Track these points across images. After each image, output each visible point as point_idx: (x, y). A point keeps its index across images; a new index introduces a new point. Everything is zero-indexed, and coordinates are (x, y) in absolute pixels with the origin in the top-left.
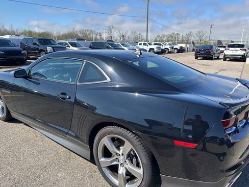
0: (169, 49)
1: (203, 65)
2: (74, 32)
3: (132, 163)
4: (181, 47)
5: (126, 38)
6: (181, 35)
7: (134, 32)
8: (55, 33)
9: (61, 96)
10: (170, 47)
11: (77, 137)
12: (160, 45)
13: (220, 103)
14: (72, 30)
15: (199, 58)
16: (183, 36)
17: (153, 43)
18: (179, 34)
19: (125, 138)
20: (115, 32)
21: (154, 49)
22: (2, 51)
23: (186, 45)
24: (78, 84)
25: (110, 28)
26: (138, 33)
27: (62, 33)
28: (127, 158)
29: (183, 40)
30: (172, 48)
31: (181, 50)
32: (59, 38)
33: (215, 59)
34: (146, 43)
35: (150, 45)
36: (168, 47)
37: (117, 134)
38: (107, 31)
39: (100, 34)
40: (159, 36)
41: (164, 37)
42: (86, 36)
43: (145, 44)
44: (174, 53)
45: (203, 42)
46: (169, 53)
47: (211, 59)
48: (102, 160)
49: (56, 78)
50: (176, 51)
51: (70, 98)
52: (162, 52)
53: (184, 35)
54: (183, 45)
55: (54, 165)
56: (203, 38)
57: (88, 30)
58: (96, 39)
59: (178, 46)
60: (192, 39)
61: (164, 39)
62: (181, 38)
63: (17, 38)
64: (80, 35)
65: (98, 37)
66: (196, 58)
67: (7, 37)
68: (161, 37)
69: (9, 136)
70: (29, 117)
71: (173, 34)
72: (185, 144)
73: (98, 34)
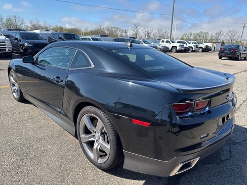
0: (194, 47)
1: (225, 65)
2: (101, 29)
3: (104, 139)
4: (207, 46)
5: (152, 36)
6: (210, 34)
7: (159, 30)
8: (83, 29)
9: (56, 79)
10: (194, 46)
11: (66, 115)
12: (184, 43)
13: (177, 89)
14: (99, 27)
15: (223, 58)
16: (212, 35)
17: (176, 41)
18: (208, 33)
19: (98, 116)
20: (141, 29)
21: (176, 47)
22: (31, 44)
23: (213, 45)
24: (70, 69)
25: (136, 26)
26: (164, 31)
27: (89, 30)
28: (101, 135)
29: (212, 39)
30: (197, 47)
31: (207, 50)
32: (86, 34)
33: (241, 60)
34: (169, 40)
35: (173, 42)
36: (192, 45)
37: (92, 113)
38: (132, 29)
39: (125, 31)
40: (186, 34)
41: (191, 35)
42: (112, 33)
43: (167, 42)
44: (198, 52)
45: (234, 42)
46: (193, 51)
47: (237, 59)
48: (83, 136)
49: (60, 66)
50: (201, 50)
51: (62, 81)
52: (186, 50)
53: (214, 34)
54: (210, 45)
55: (47, 138)
56: (235, 38)
57: (114, 27)
58: (121, 36)
59: (203, 46)
60: (222, 38)
61: (192, 38)
62: (210, 37)
63: (46, 32)
64: (107, 32)
65: (124, 34)
66: (220, 58)
67: (37, 31)
68: (188, 36)
69: (19, 113)
70: (35, 98)
71: (202, 33)
72: (140, 123)
73: (124, 31)
